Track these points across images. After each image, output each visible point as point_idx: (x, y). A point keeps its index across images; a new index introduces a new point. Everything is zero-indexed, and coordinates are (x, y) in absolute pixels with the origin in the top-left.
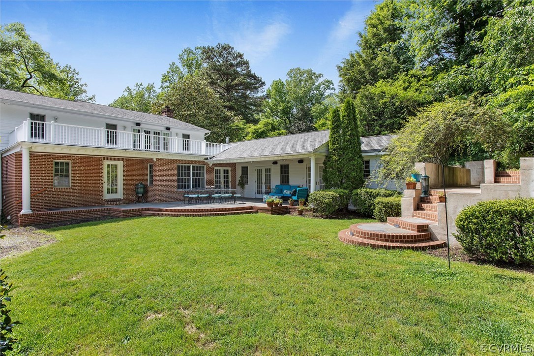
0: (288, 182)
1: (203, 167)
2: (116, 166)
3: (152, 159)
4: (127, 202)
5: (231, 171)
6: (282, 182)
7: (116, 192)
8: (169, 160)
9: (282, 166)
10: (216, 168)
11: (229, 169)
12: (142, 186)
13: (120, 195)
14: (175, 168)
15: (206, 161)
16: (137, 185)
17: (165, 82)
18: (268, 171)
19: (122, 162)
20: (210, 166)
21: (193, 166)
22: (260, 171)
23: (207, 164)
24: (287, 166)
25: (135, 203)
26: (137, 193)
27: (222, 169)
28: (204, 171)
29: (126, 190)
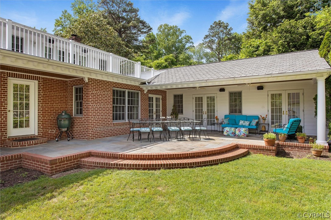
0: (240, 111)
1: (138, 93)
2: (28, 87)
3: (82, 79)
4: (46, 139)
5: (162, 99)
6: (232, 111)
7: (28, 126)
8: (104, 81)
9: (231, 94)
10: (150, 96)
11: (160, 97)
12: (66, 116)
13: (33, 129)
14: (110, 93)
15: (141, 86)
16: (59, 115)
17: (58, 26)
18: (212, 99)
19: (37, 82)
20: (145, 92)
21: (128, 92)
22: (199, 100)
23: (142, 91)
24: (240, 94)
25: (58, 141)
26: (60, 127)
27: (154, 96)
28: (138, 97)
29: (42, 123)
